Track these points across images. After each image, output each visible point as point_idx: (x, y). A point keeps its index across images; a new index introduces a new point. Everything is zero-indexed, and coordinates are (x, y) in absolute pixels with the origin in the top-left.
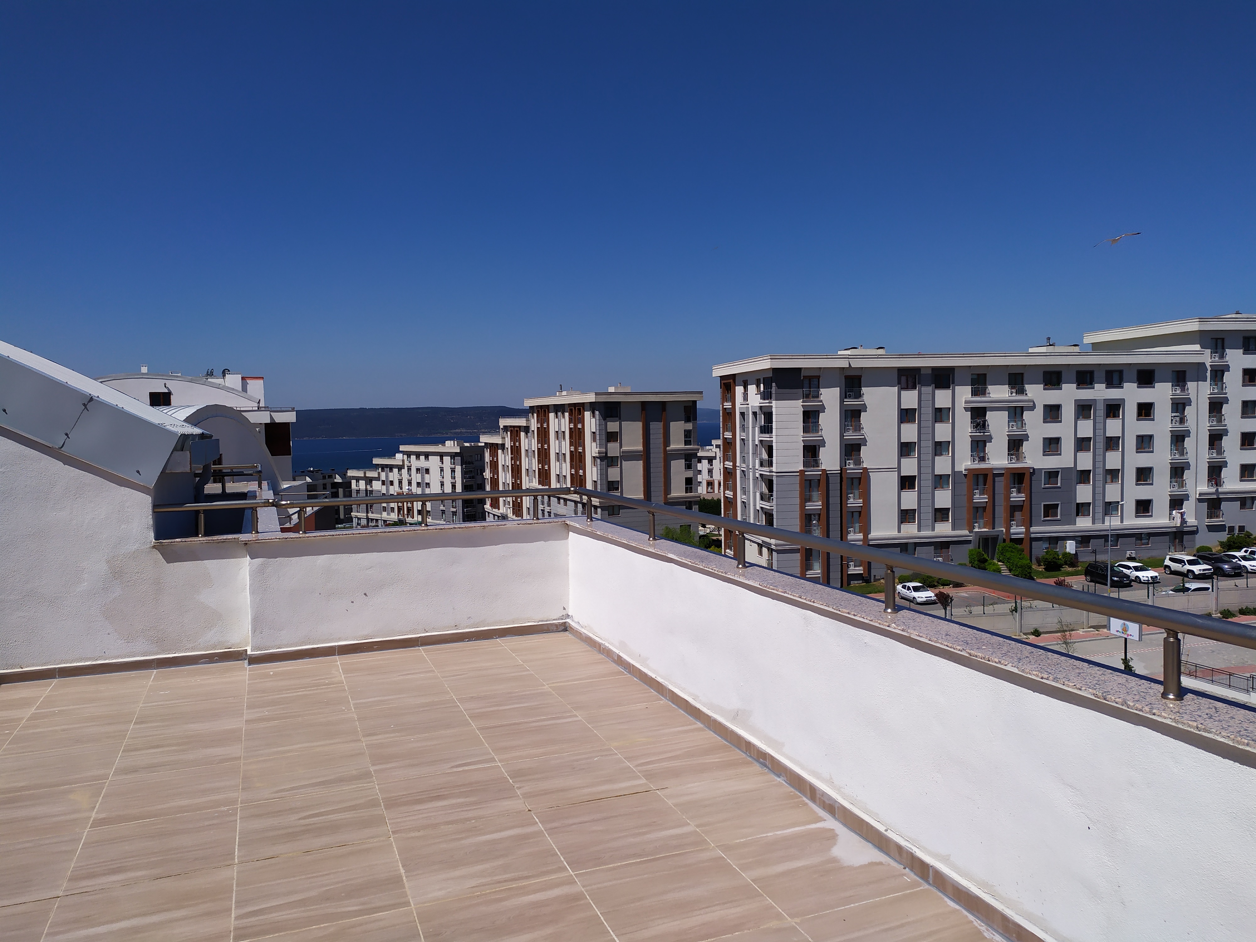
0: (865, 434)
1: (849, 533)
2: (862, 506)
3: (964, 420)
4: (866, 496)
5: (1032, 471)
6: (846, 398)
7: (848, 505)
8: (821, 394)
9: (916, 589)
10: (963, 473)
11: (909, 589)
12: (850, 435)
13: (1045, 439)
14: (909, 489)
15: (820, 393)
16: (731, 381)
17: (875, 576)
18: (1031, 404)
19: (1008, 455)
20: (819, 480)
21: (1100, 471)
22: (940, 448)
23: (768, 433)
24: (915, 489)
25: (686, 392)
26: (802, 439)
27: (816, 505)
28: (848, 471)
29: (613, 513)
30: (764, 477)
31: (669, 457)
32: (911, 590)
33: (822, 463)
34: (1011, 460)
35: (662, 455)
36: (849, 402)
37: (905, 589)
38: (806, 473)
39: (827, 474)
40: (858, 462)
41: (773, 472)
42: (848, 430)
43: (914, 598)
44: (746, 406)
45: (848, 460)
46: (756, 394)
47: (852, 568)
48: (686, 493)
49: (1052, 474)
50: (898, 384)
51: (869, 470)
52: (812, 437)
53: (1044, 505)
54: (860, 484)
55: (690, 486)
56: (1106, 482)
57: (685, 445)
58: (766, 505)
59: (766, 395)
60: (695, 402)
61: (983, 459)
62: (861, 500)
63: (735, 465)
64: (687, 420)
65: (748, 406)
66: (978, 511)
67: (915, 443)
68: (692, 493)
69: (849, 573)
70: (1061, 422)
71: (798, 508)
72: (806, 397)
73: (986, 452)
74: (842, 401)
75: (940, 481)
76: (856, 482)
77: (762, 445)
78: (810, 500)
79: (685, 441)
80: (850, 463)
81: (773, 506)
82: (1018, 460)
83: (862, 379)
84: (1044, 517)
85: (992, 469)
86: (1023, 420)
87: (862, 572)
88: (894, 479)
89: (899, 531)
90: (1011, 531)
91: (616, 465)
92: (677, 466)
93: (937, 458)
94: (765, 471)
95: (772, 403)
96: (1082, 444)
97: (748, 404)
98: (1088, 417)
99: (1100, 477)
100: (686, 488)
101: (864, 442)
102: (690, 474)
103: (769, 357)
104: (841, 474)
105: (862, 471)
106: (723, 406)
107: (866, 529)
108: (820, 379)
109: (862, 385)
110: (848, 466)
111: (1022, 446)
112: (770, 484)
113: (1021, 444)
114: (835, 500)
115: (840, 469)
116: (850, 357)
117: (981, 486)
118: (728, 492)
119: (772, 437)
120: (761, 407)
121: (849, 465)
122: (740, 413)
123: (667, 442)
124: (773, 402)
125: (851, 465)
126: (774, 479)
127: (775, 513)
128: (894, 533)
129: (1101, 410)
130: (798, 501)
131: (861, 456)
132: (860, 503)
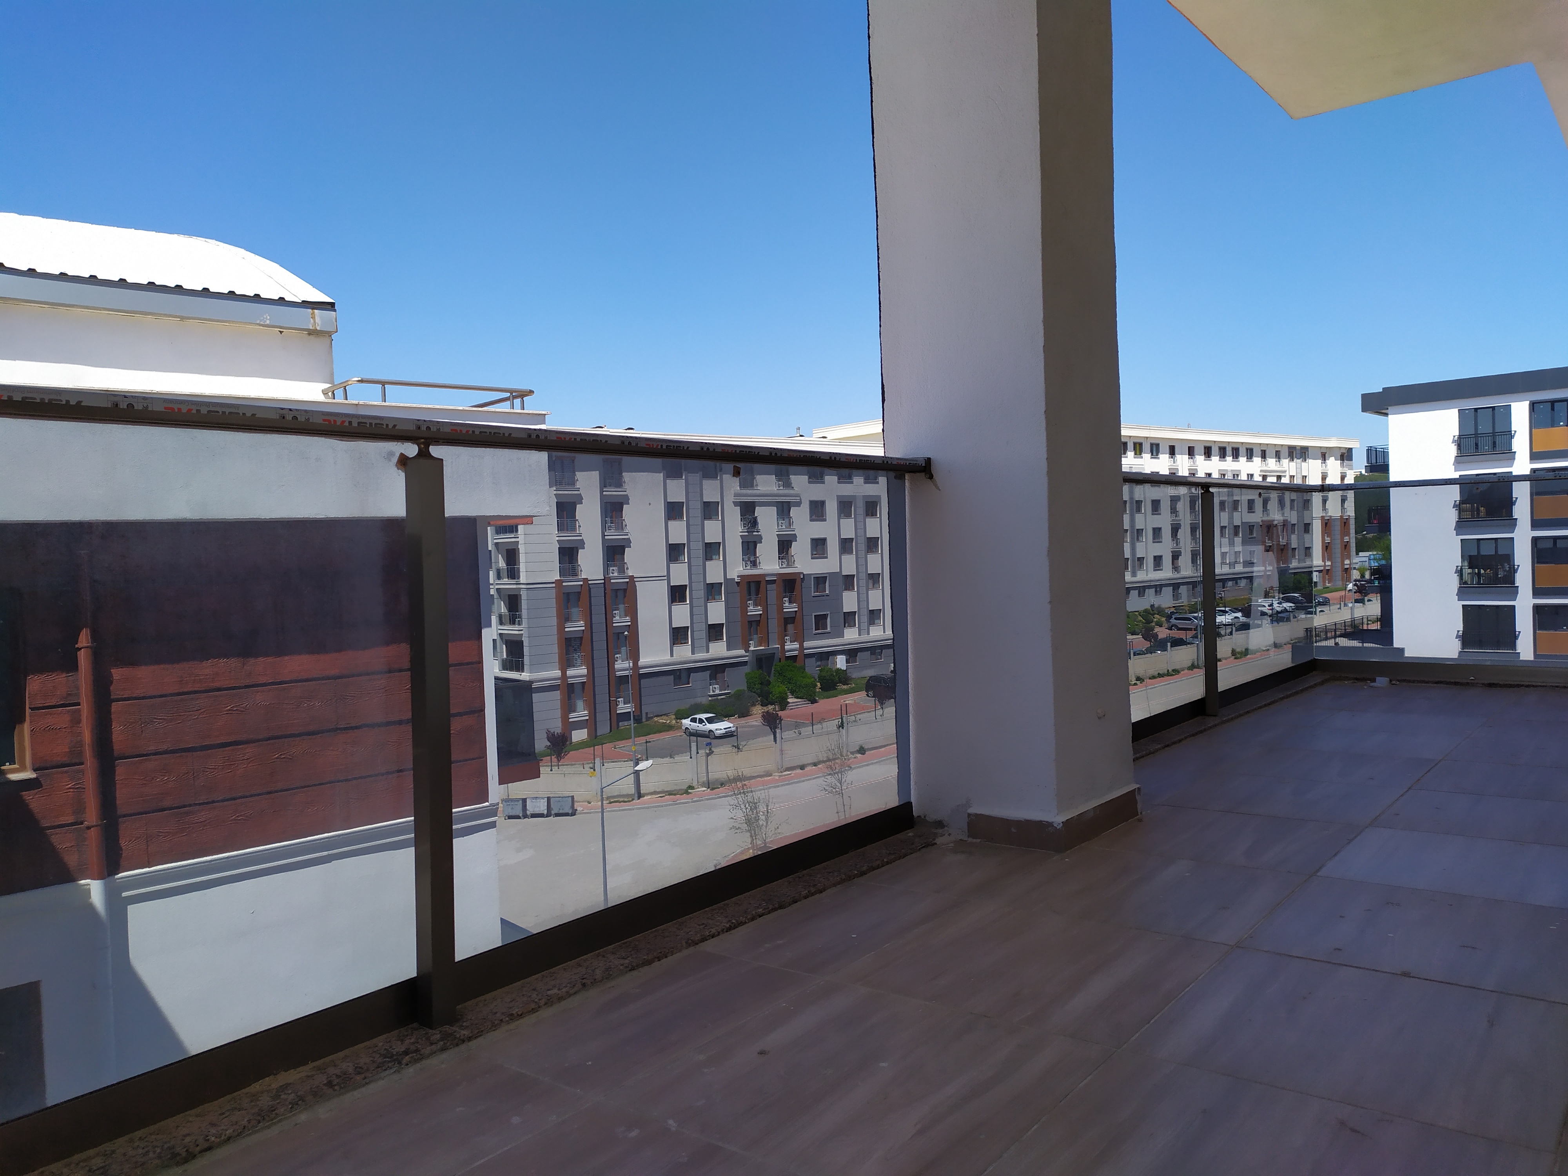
0: (629, 534)
1: (617, 661)
2: (629, 625)
3: (733, 516)
4: (632, 612)
5: (802, 577)
6: (606, 486)
7: (614, 625)
8: (579, 480)
9: (710, 720)
10: (736, 581)
11: (701, 721)
12: (613, 535)
13: (813, 540)
14: (679, 602)
15: (577, 476)
17: (647, 713)
18: (797, 499)
19: (779, 559)
20: (579, 593)
21: (863, 576)
22: (711, 550)
23: (512, 532)
24: (686, 601)
26: (557, 538)
27: (577, 626)
28: (612, 581)
32: (704, 722)
33: (581, 571)
34: (782, 565)
36: (611, 492)
37: (696, 722)
38: (564, 584)
39: (589, 584)
40: (622, 569)
41: (520, 584)
42: (610, 528)
43: (711, 731)
45: (611, 567)
47: (621, 705)
49: (820, 580)
50: (664, 468)
51: (635, 579)
52: (568, 537)
53: (815, 616)
54: (625, 597)
56: (868, 590)
58: (509, 631)
61: (754, 564)
62: (628, 618)
66: (754, 626)
67: (684, 544)
69: (618, 712)
70: (825, 520)
71: (555, 630)
73: (757, 555)
74: (602, 491)
75: (712, 591)
76: (620, 594)
78: (568, 619)
80: (613, 570)
81: (522, 630)
82: (788, 563)
83: (623, 463)
84: (815, 630)
85: (764, 575)
86: (791, 517)
87: (633, 709)
88: (662, 590)
89: (672, 655)
90: (786, 647)
93: (708, 563)
94: (507, 584)
96: (846, 545)
98: (849, 516)
99: (863, 583)
101: (627, 543)
104: (604, 584)
105: (628, 580)
107: (635, 655)
109: (625, 471)
110: (611, 574)
111: (791, 547)
113: (790, 546)
114: (599, 618)
115: (603, 578)
117: (753, 597)
119: (518, 537)
121: (613, 573)
125: (614, 573)
126: (524, 594)
127: (523, 640)
128: (666, 658)
129: (859, 508)
130: (554, 621)
131: (625, 561)
132: (627, 621)
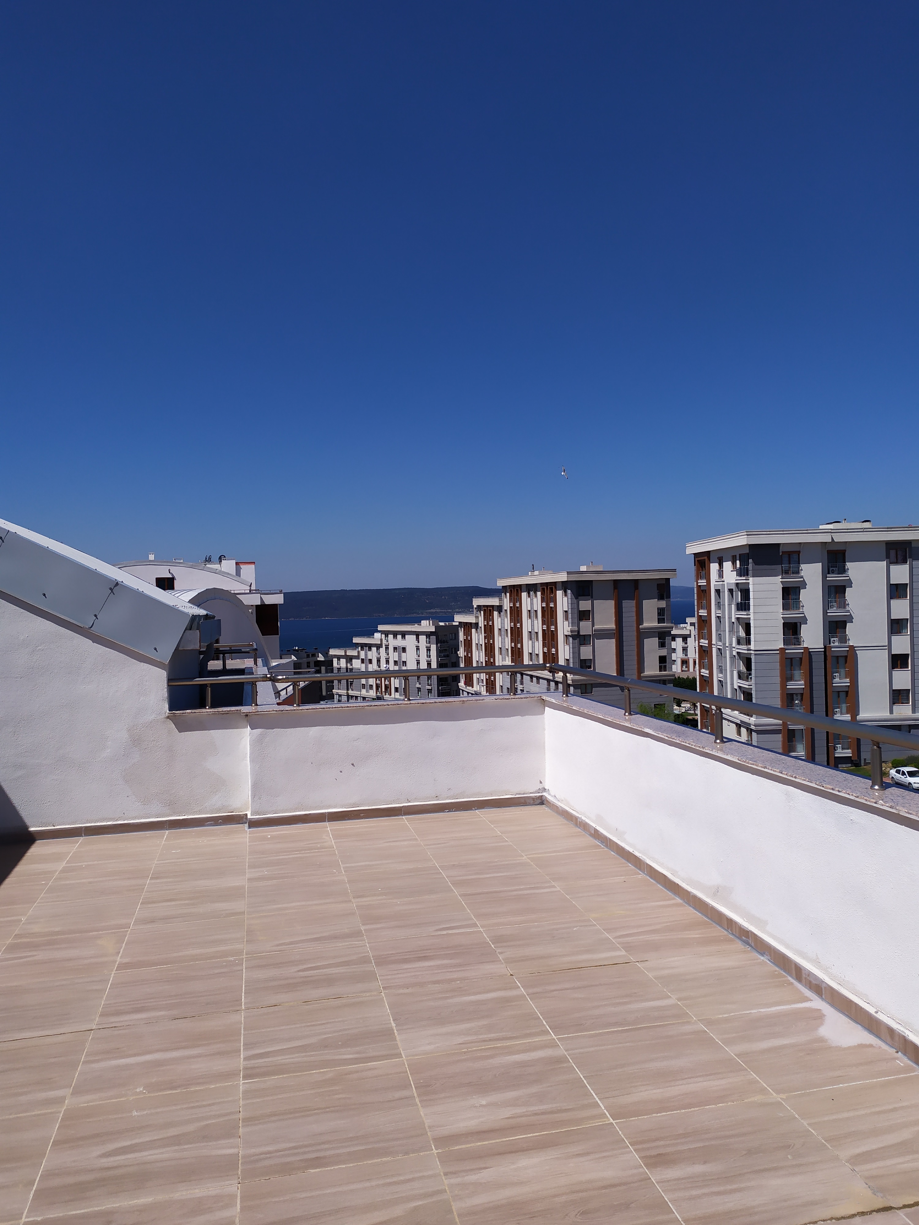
0: (851, 611)
1: (836, 714)
2: (849, 686)
4: (853, 675)
6: (829, 573)
7: (834, 685)
8: (802, 570)
9: (912, 774)
11: (903, 774)
12: (835, 612)
14: (901, 668)
15: (800, 568)
16: (706, 558)
17: (865, 759)
20: (801, 659)
23: (745, 610)
24: (908, 668)
25: (659, 570)
26: (782, 616)
27: (798, 684)
28: (833, 649)
29: (586, 691)
30: (742, 655)
31: (642, 635)
32: (905, 775)
33: (803, 641)
35: (635, 633)
36: (831, 578)
37: (899, 774)
38: (787, 651)
39: (810, 652)
40: (844, 639)
41: (751, 650)
42: (832, 607)
43: (910, 783)
44: (721, 583)
45: (832, 637)
46: (732, 571)
47: (839, 750)
48: (660, 671)
50: (887, 558)
51: (856, 649)
52: (792, 614)
54: (846, 662)
55: (665, 664)
57: (658, 623)
58: (745, 684)
59: (743, 572)
60: (668, 580)
62: (848, 680)
63: (710, 643)
64: (661, 598)
65: (723, 583)
67: (908, 619)
68: (666, 671)
69: (836, 755)
71: (778, 687)
72: (785, 572)
74: (824, 577)
76: (841, 660)
77: (739, 623)
78: (791, 679)
79: (658, 619)
80: (834, 641)
81: (751, 685)
83: (846, 553)
87: (851, 755)
88: (884, 658)
89: (891, 712)
91: (589, 643)
92: (651, 645)
94: (743, 649)
95: (749, 580)
97: (724, 581)
100: (660, 666)
101: (850, 618)
102: (664, 652)
103: (746, 533)
104: (825, 652)
105: (848, 649)
106: (697, 583)
107: (854, 710)
108: (800, 554)
109: (846, 561)
110: (832, 644)
112: (748, 662)
114: (819, 679)
115: (823, 647)
116: (832, 531)
118: (704, 670)
119: (750, 615)
120: (737, 584)
121: (833, 643)
122: (716, 590)
123: (640, 619)
124: (750, 578)
125: (835, 643)
126: (753, 657)
127: (753, 692)
128: (886, 714)
130: (778, 680)
131: (847, 633)
132: (846, 682)
